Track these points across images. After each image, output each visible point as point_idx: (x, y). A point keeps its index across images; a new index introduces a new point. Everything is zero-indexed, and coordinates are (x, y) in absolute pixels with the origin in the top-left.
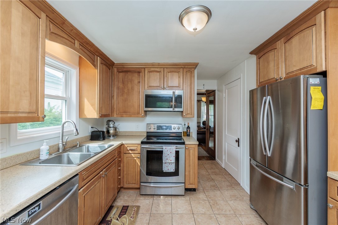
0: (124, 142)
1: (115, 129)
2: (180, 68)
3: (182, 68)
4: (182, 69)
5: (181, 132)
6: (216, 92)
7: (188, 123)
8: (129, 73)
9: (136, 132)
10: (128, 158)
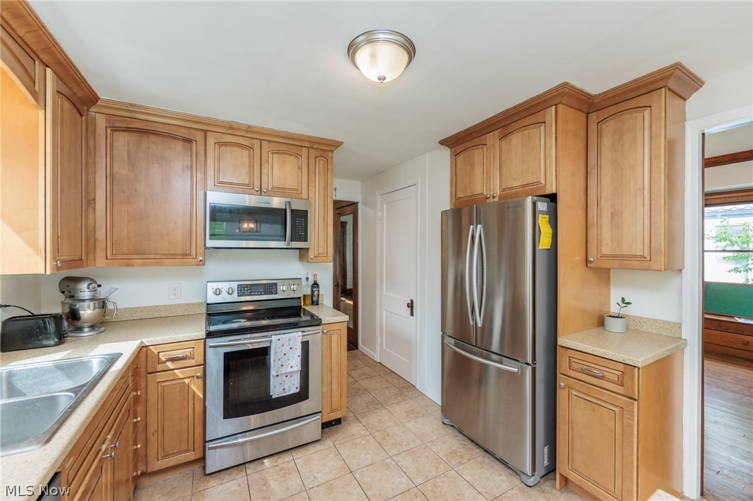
0: (147, 341)
1: (103, 304)
2: (302, 146)
3: (305, 147)
4: (305, 151)
5: (300, 298)
6: (360, 206)
7: (315, 276)
8: (151, 136)
9: (170, 306)
10: (163, 384)
